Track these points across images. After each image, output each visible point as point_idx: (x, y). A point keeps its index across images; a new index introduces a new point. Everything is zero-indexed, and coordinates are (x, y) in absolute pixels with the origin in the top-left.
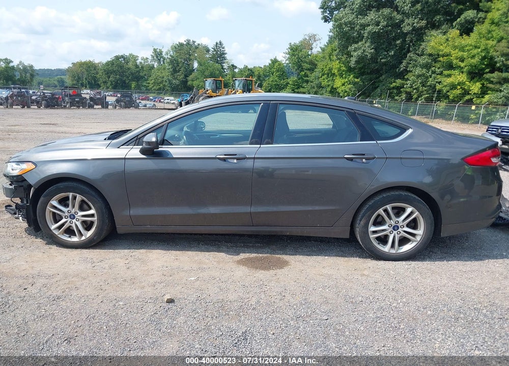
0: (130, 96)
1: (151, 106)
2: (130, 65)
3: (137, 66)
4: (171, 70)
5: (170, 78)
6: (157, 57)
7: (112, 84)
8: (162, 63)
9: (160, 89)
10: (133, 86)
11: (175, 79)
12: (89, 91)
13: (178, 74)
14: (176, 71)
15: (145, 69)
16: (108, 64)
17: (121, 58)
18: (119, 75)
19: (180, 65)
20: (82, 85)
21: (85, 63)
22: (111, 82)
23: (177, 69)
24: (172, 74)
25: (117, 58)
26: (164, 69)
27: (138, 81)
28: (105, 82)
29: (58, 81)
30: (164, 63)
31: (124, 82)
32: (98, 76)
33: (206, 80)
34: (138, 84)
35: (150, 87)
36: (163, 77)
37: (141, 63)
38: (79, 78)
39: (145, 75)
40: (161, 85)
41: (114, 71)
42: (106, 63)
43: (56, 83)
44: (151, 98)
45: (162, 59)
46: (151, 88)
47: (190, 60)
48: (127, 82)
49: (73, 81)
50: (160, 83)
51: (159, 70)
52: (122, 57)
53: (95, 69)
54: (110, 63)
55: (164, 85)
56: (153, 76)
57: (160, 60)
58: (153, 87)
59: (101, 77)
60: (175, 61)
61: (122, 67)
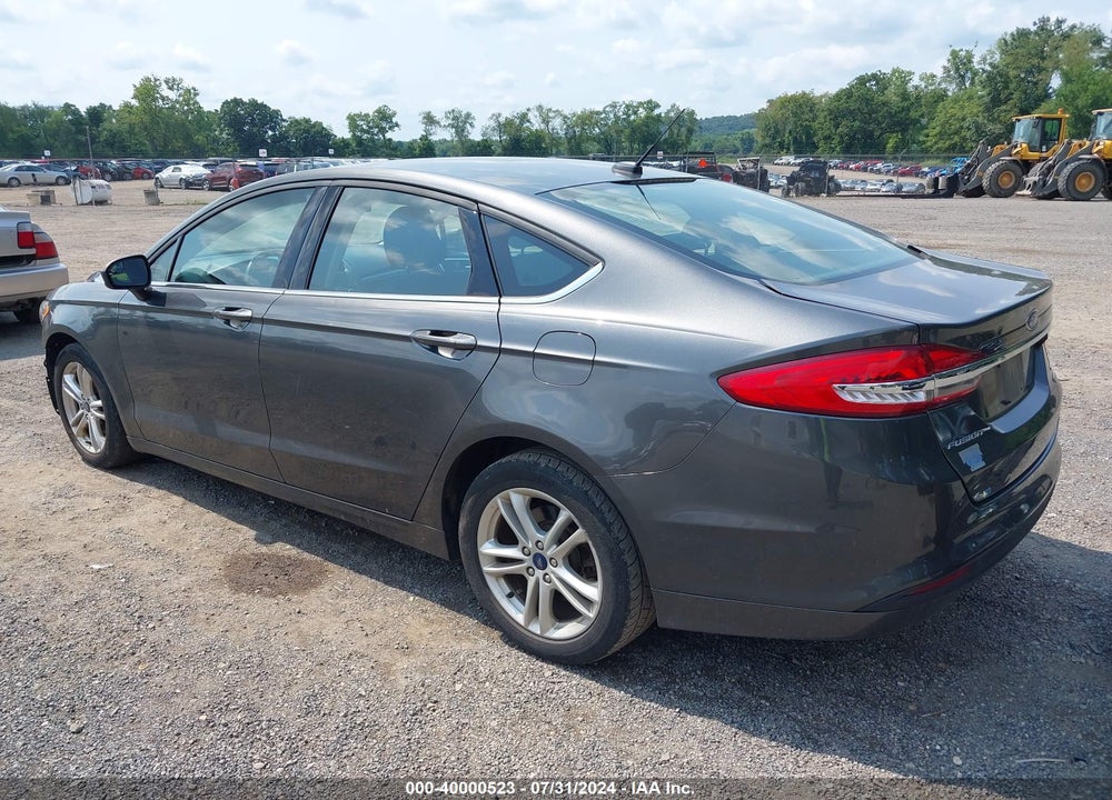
0: (823, 167)
1: (913, 188)
2: (891, 94)
3: (905, 96)
4: (987, 99)
5: (980, 120)
6: (957, 69)
7: (841, 143)
8: (967, 84)
9: (952, 148)
10: (890, 145)
11: (993, 121)
12: (791, 159)
13: (1004, 107)
14: (1000, 101)
15: (923, 101)
16: (838, 96)
17: (869, 81)
18: (861, 121)
19: (1012, 86)
20: (781, 146)
21: (793, 99)
22: (841, 137)
23: (1002, 96)
24: (988, 109)
25: (862, 81)
26: (970, 98)
27: (904, 131)
28: (828, 138)
29: (742, 140)
30: (972, 84)
31: (870, 135)
32: (815, 125)
33: (1019, 120)
34: (903, 140)
35: (929, 144)
36: (964, 119)
37: (916, 87)
38: (777, 132)
39: (922, 116)
40: (956, 139)
41: (851, 112)
42: (837, 95)
43: (738, 143)
44: (926, 169)
45: (969, 75)
46: (931, 147)
47: (1041, 70)
48: (877, 134)
49: (764, 138)
50: (955, 133)
51: (956, 101)
52: (874, 77)
53: (811, 111)
54: (847, 94)
55: (964, 139)
56: (941, 117)
57: (963, 77)
58: (936, 143)
59: (822, 125)
60: (1001, 76)
61: (868, 101)
